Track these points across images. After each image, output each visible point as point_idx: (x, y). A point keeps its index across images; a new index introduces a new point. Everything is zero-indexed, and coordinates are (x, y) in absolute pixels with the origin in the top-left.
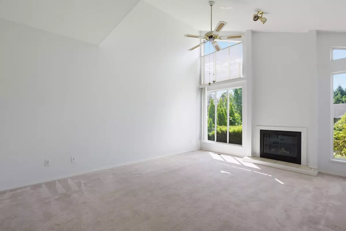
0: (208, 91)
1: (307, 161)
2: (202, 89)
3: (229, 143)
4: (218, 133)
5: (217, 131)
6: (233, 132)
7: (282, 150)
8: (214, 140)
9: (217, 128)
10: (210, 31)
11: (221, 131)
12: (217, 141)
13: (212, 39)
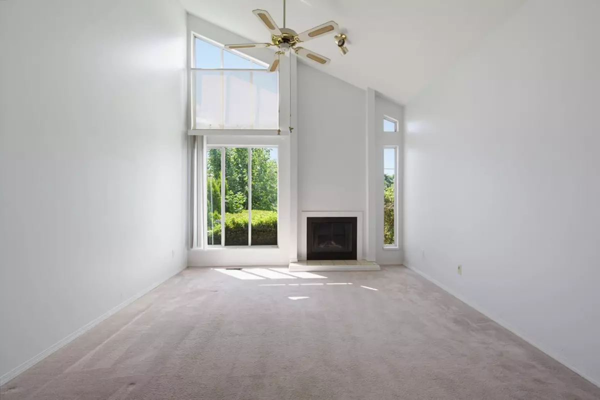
0: (207, 143)
1: (364, 254)
2: (194, 138)
3: (252, 244)
4: (227, 229)
5: (226, 224)
6: (259, 224)
7: (331, 244)
8: (220, 243)
9: (226, 219)
10: (283, 27)
11: (234, 223)
12: (227, 244)
13: (288, 45)
